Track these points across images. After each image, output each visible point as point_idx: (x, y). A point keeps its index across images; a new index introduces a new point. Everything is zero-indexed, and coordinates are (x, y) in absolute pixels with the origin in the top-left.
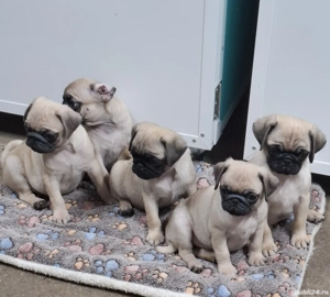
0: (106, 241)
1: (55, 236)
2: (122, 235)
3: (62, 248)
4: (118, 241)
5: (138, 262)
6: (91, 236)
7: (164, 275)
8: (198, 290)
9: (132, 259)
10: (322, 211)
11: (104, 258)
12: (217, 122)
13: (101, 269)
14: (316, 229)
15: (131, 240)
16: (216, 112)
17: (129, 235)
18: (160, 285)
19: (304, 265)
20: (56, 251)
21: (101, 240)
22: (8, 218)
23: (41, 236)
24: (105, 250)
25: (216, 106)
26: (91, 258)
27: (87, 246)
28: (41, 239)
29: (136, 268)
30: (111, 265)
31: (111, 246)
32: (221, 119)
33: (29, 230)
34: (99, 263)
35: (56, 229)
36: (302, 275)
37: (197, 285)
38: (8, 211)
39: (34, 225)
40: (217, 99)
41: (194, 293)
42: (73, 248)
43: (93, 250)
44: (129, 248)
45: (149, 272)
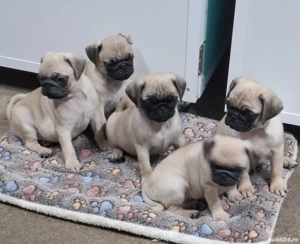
0: (101, 184)
1: (55, 179)
2: (115, 179)
3: (61, 190)
4: (112, 184)
5: (130, 203)
6: (88, 179)
7: (153, 215)
8: (184, 228)
9: (125, 200)
10: (295, 157)
11: (99, 199)
12: (201, 77)
13: (96, 209)
14: (289, 174)
15: (124, 183)
16: (200, 69)
17: (122, 179)
18: (150, 224)
19: (278, 206)
20: (56, 193)
21: (96, 183)
22: (13, 163)
23: (43, 180)
24: (100, 192)
25: (200, 64)
26: (88, 199)
27: (84, 188)
28: (42, 182)
29: (128, 208)
30: (106, 205)
31: (106, 189)
32: (205, 75)
33: (32, 174)
34: (95, 204)
35: (57, 173)
36: (277, 215)
37: (182, 224)
38: (13, 157)
39: (37, 170)
40: (201, 57)
41: (180, 231)
42: (71, 190)
43: (89, 192)
44: (122, 191)
45: (139, 212)
